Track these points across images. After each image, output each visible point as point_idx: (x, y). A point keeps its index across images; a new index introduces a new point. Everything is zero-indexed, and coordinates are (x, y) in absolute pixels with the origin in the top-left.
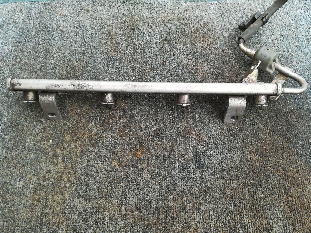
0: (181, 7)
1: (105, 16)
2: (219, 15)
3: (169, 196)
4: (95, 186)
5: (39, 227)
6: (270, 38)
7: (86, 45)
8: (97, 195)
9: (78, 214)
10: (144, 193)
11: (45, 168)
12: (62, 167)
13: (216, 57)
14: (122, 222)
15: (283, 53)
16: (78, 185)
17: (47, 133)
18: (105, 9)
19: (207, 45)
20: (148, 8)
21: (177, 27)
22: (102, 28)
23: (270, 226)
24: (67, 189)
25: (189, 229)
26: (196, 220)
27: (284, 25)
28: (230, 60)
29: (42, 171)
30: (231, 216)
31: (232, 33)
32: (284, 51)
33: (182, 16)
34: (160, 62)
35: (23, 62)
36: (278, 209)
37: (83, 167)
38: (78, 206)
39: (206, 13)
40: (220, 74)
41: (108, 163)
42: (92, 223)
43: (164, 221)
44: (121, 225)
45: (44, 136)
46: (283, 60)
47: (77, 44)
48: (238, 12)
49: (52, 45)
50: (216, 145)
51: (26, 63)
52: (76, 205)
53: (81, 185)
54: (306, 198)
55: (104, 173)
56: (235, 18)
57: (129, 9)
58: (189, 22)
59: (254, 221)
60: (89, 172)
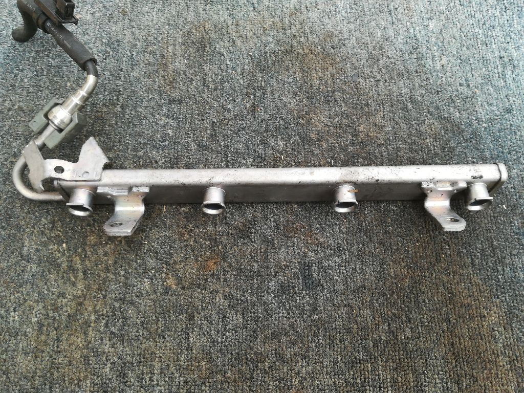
0: (287, 5)
1: (154, 22)
2: (352, 20)
3: (258, 335)
4: (137, 320)
5: (47, 387)
6: (438, 61)
7: (123, 75)
8: (141, 334)
9: (109, 365)
10: (218, 332)
11: (55, 290)
12: (83, 288)
13: (344, 96)
14: (181, 379)
15: (459, 89)
16: (110, 317)
17: (58, 230)
18: (155, 10)
19: (329, 76)
20: (229, 7)
21: (278, 41)
22: (149, 44)
23: (420, 384)
24: (92, 325)
25: (288, 389)
26: (301, 375)
27: (464, 38)
28: (368, 102)
29: (51, 294)
30: (358, 368)
31: (373, 52)
32: (461, 85)
33: (287, 22)
34: (248, 106)
35: (16, 107)
36: (435, 356)
37: (117, 287)
38: (109, 352)
39: (330, 17)
40: (350, 127)
41: (158, 282)
42: (132, 380)
43: (249, 376)
44: (180, 383)
45: (53, 235)
46: (458, 101)
47: (107, 73)
48: (384, 14)
49: (64, 76)
50: (339, 251)
51: (21, 109)
52: (106, 350)
53: (114, 317)
54: (482, 339)
55: (152, 297)
56: (380, 26)
57: (196, 8)
58: (300, 32)
59: (396, 376)
60: (127, 296)
